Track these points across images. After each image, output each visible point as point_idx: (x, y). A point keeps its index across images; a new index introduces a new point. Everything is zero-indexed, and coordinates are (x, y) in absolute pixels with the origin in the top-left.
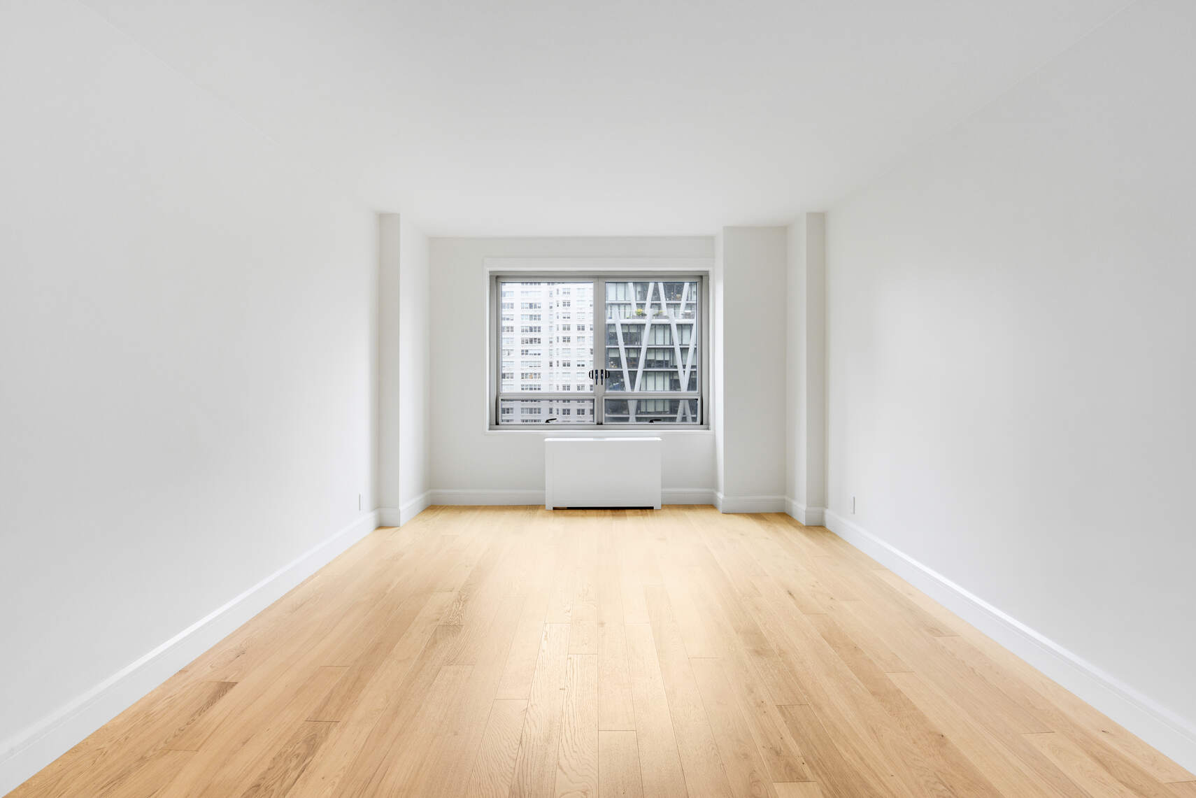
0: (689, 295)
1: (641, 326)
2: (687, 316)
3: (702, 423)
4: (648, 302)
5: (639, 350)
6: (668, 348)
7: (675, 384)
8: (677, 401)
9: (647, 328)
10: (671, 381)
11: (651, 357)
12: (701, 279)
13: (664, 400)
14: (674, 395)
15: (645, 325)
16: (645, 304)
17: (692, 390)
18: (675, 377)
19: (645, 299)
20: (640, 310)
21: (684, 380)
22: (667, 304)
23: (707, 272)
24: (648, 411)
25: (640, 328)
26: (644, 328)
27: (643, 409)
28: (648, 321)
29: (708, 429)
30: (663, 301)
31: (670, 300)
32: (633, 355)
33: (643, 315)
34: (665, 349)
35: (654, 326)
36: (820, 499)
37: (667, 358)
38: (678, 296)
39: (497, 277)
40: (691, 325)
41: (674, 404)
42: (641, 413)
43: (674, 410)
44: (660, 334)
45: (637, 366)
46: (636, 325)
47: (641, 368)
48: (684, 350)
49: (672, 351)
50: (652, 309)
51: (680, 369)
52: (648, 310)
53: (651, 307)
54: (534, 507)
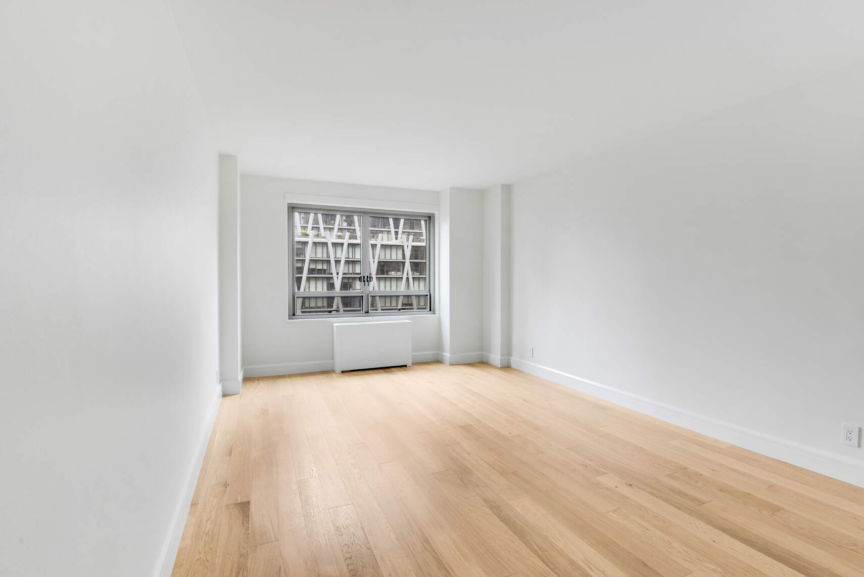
0: (341, 222)
1: (306, 243)
2: (339, 237)
3: (430, 310)
4: (310, 225)
5: (303, 261)
6: (326, 260)
7: (331, 286)
8: (333, 298)
9: (310, 245)
10: (328, 284)
11: (313, 266)
12: (430, 218)
13: (323, 298)
14: (330, 294)
15: (308, 242)
16: (307, 227)
17: (344, 290)
18: (331, 282)
19: (307, 223)
20: (304, 231)
21: (338, 284)
22: (324, 228)
23: (434, 214)
24: (311, 306)
25: (305, 244)
26: (307, 245)
27: (307, 305)
28: (310, 240)
29: (434, 313)
30: (321, 226)
31: (326, 225)
32: (300, 265)
33: (306, 235)
34: (323, 260)
35: (315, 244)
36: (508, 351)
37: (325, 267)
38: (332, 222)
39: (293, 208)
40: (342, 244)
41: (330, 300)
42: (306, 308)
43: (330, 305)
44: (319, 250)
45: (301, 273)
46: (301, 242)
47: (305, 275)
48: (338, 262)
49: (329, 262)
50: (313, 231)
51: (335, 275)
52: (309, 231)
53: (312, 230)
54: (327, 372)
